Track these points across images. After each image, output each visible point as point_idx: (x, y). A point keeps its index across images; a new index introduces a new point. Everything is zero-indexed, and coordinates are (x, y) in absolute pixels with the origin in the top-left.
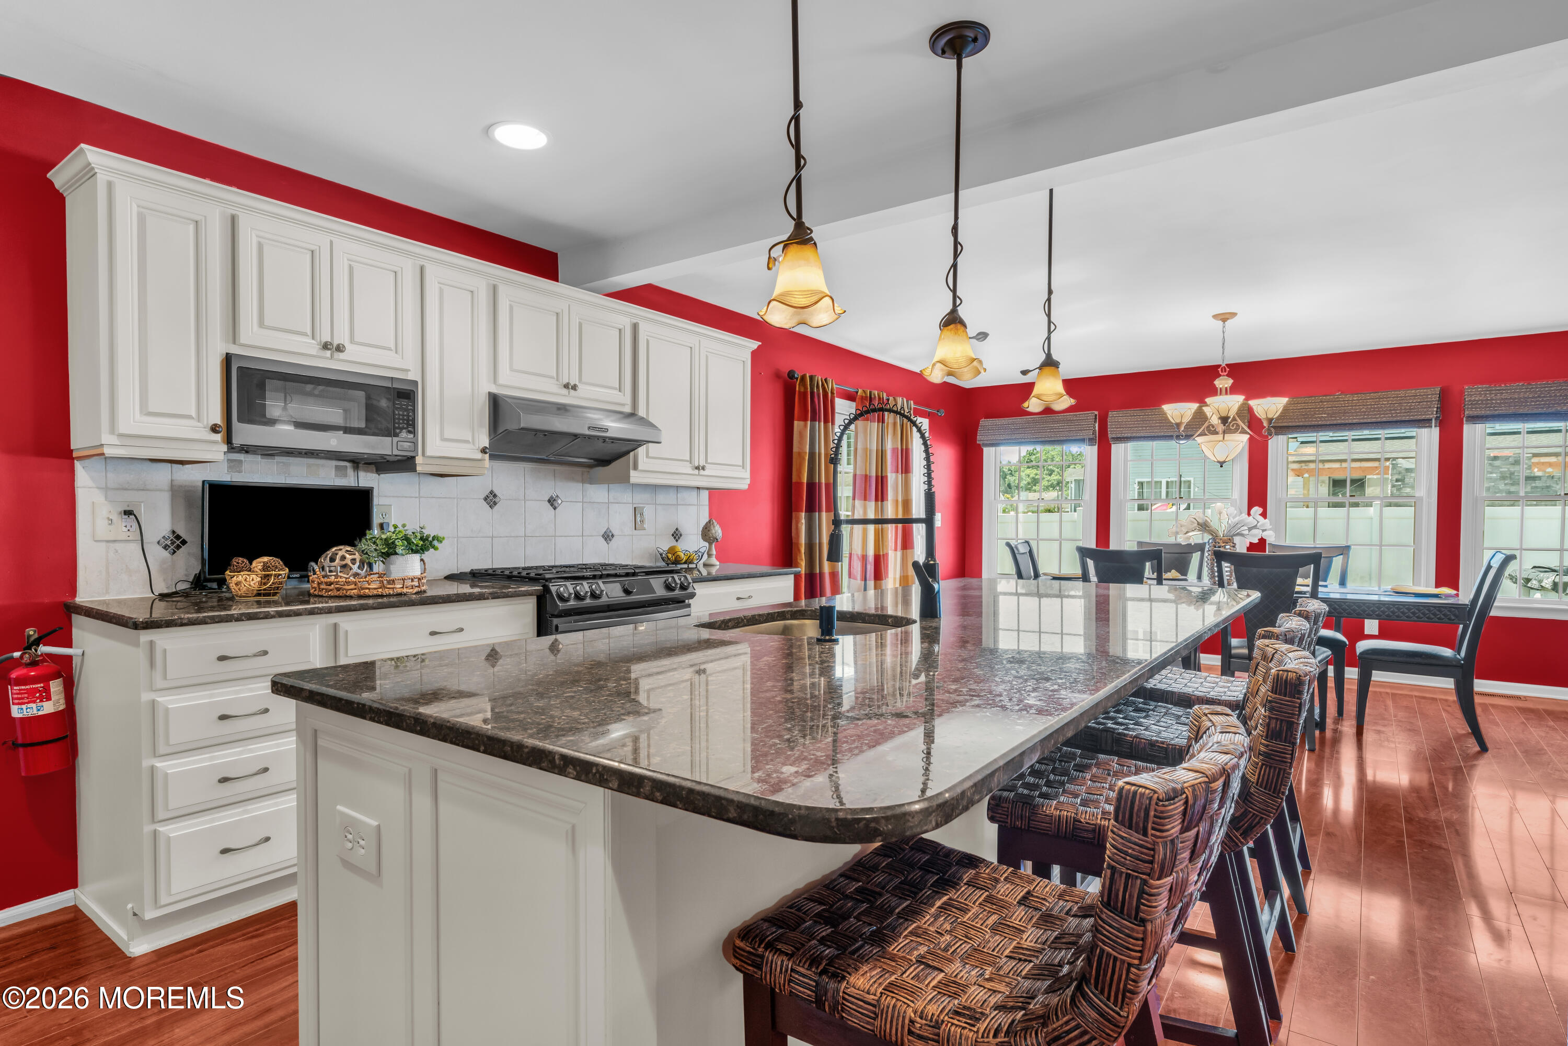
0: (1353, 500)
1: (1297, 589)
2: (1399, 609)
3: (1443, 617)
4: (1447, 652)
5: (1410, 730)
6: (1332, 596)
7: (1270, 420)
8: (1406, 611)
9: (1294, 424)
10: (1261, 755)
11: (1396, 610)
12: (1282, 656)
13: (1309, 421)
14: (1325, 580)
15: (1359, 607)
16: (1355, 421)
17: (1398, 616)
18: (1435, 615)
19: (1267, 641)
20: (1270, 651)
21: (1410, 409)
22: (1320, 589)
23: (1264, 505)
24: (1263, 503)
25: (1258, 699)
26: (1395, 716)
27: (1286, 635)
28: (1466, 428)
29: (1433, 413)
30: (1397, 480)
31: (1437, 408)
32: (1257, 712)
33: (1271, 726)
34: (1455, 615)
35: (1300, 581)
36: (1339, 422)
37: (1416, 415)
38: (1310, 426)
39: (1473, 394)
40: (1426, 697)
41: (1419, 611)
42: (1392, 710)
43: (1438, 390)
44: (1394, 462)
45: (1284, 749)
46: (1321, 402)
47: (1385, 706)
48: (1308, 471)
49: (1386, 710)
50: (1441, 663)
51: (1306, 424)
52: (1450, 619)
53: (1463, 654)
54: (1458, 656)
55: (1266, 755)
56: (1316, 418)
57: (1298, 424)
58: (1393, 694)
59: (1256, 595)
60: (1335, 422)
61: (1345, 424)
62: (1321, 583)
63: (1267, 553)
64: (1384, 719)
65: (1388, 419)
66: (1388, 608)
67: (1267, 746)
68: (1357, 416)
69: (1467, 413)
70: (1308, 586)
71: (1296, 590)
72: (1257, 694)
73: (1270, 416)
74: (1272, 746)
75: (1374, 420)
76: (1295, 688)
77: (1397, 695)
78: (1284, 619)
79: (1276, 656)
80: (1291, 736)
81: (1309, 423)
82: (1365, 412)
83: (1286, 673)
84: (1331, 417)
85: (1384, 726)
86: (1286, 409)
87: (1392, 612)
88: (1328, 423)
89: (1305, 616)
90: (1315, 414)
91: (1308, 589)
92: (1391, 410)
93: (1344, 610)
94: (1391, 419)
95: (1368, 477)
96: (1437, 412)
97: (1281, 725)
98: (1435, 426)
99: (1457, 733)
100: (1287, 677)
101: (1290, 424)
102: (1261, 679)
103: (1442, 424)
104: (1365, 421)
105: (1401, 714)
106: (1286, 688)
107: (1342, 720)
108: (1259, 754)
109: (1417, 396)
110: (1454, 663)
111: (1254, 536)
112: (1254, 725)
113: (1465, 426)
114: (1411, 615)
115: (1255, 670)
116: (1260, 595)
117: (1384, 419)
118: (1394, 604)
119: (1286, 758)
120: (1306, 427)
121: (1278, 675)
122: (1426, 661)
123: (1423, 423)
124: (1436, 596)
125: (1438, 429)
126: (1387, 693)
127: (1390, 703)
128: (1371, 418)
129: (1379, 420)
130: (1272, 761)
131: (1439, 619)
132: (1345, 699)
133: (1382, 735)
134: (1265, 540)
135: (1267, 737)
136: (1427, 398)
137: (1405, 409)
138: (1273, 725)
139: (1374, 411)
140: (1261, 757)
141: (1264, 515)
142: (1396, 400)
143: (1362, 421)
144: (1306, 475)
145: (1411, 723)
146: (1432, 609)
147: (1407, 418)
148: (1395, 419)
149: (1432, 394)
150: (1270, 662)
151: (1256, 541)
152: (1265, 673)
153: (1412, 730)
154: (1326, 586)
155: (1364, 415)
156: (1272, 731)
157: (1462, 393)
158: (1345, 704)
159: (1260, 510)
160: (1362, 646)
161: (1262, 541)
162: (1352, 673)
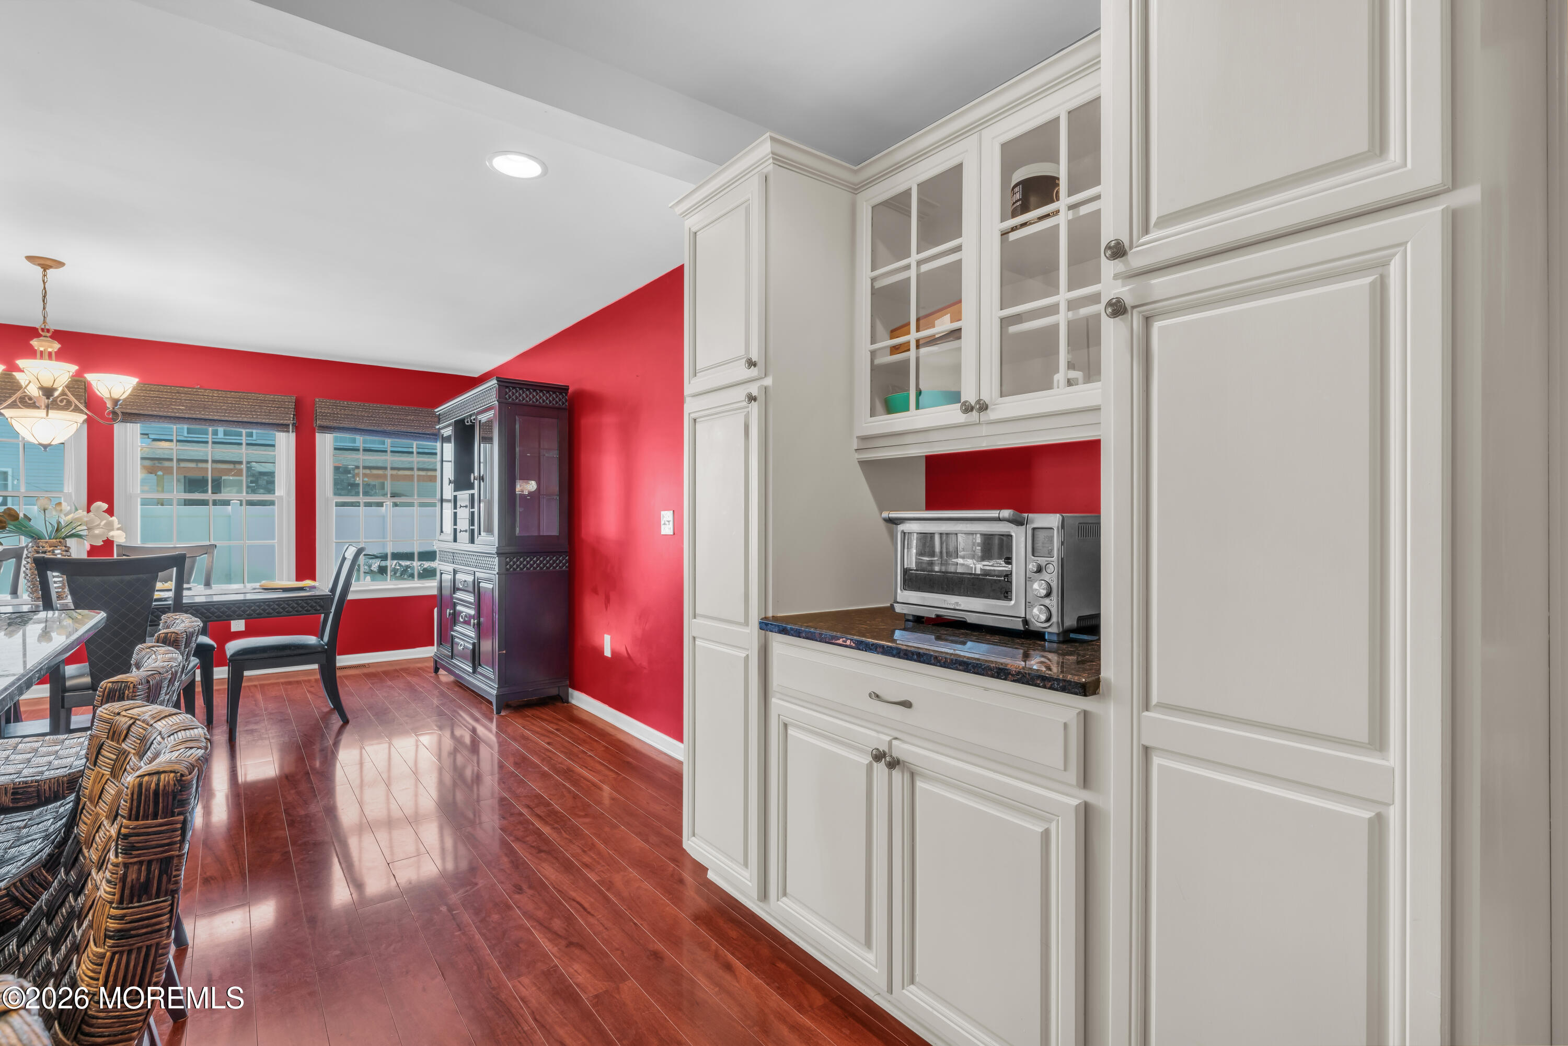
0: (217, 497)
1: (157, 595)
2: (269, 606)
3: (310, 608)
4: (312, 640)
5: (281, 721)
6: (198, 600)
7: (116, 402)
8: (276, 607)
9: (146, 412)
10: (110, 938)
11: (266, 607)
12: (145, 729)
13: (164, 411)
14: (188, 583)
15: (229, 608)
16: (216, 418)
17: (268, 613)
18: (302, 607)
19: (116, 706)
20: (123, 721)
21: (270, 413)
22: (185, 593)
23: (109, 500)
24: (108, 498)
25: (103, 809)
26: (266, 710)
27: (148, 682)
28: (318, 435)
29: (290, 420)
30: (252, 482)
31: (294, 415)
32: (101, 833)
33: (129, 879)
34: (320, 606)
35: (159, 585)
36: (199, 416)
37: (274, 419)
38: (166, 417)
39: (323, 406)
40: (292, 683)
41: (289, 605)
42: (262, 704)
43: (294, 398)
44: (249, 465)
45: (156, 909)
46: (178, 393)
47: (255, 701)
48: (161, 469)
49: (256, 705)
50: (307, 651)
51: (161, 414)
52: (316, 610)
53: (326, 638)
54: (322, 642)
55: (121, 935)
56: (172, 409)
57: (151, 413)
58: (261, 685)
59: (97, 618)
60: (194, 416)
61: (205, 420)
62: (185, 586)
63: (115, 557)
64: (256, 715)
65: (249, 420)
66: (259, 606)
67: (122, 918)
68: (217, 412)
69: (318, 422)
70: (171, 590)
71: (155, 597)
72: (100, 797)
73: (116, 395)
74: (132, 914)
75: (235, 419)
76: (174, 799)
77: (263, 686)
78: (143, 653)
79: (134, 729)
80: (169, 881)
81: (165, 414)
82: (226, 410)
83: (155, 778)
84: (190, 410)
85: (256, 723)
86: (135, 394)
87: (263, 610)
88: (187, 416)
89: (171, 641)
90: (171, 404)
91: (170, 594)
92: (251, 411)
93: (213, 613)
94: (252, 420)
95: (224, 478)
96: (293, 418)
97: (149, 871)
98: (293, 432)
99: (324, 712)
100: (158, 785)
101: (141, 412)
102: (107, 773)
103: (298, 429)
104: (226, 418)
105: (271, 706)
106: (156, 803)
107: (212, 728)
108: (106, 936)
109: (275, 401)
110: (320, 649)
111: (97, 536)
112: (94, 857)
113: (317, 434)
114: (281, 610)
115: (97, 758)
116: (105, 615)
117: (245, 420)
118: (265, 601)
119: (161, 923)
120: (161, 417)
121: (140, 785)
122: (295, 652)
123: (283, 427)
124: (301, 589)
125: (294, 434)
126: (255, 686)
127: (259, 697)
128: (232, 417)
129: (240, 419)
130: (131, 941)
131: (306, 611)
132: (215, 703)
133: (255, 734)
134: (113, 542)
135: (121, 901)
136: (285, 404)
137: (265, 412)
138: (132, 876)
139: (235, 410)
140: (110, 942)
141: (110, 512)
142: (256, 402)
143: (223, 418)
144: (160, 473)
145: (282, 713)
146: (300, 602)
147: (267, 421)
148: (255, 421)
149: (289, 402)
150: (124, 740)
151: (99, 543)
152: (115, 761)
153: (283, 721)
154: (189, 589)
155: (226, 413)
156: (132, 887)
157: (314, 403)
158: (215, 709)
159: (105, 506)
160: (232, 647)
161: (109, 543)
162: (221, 673)
